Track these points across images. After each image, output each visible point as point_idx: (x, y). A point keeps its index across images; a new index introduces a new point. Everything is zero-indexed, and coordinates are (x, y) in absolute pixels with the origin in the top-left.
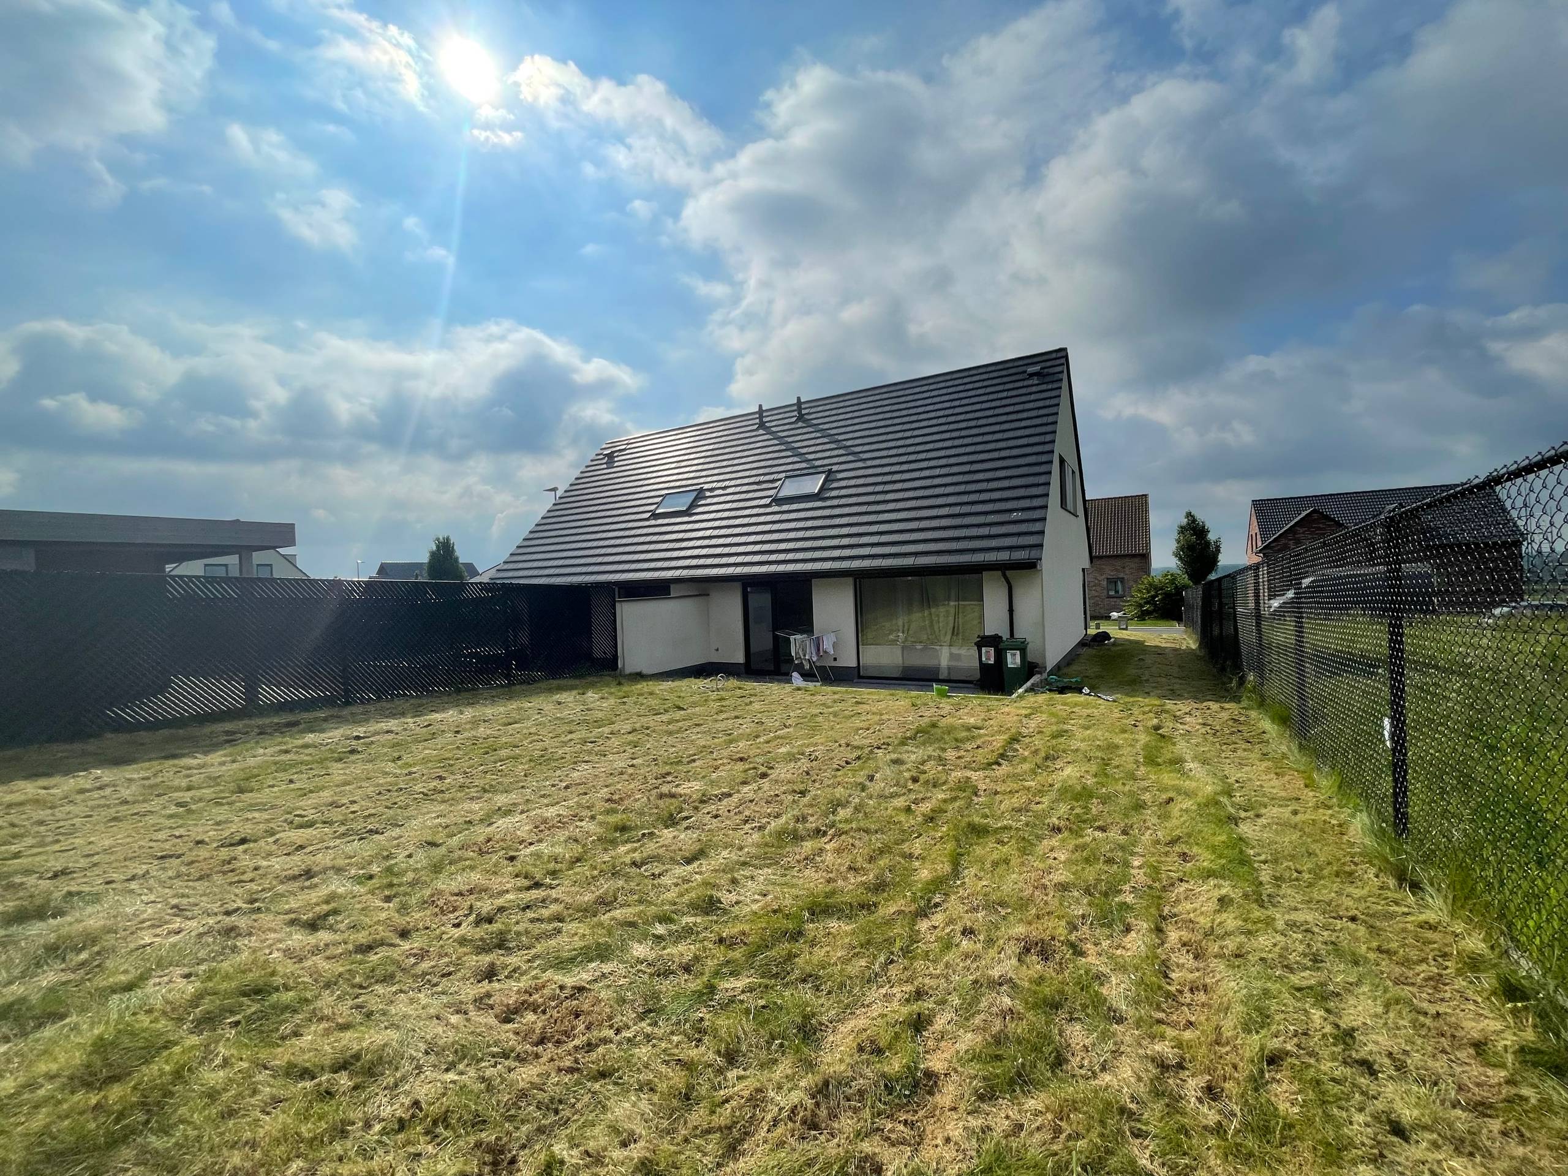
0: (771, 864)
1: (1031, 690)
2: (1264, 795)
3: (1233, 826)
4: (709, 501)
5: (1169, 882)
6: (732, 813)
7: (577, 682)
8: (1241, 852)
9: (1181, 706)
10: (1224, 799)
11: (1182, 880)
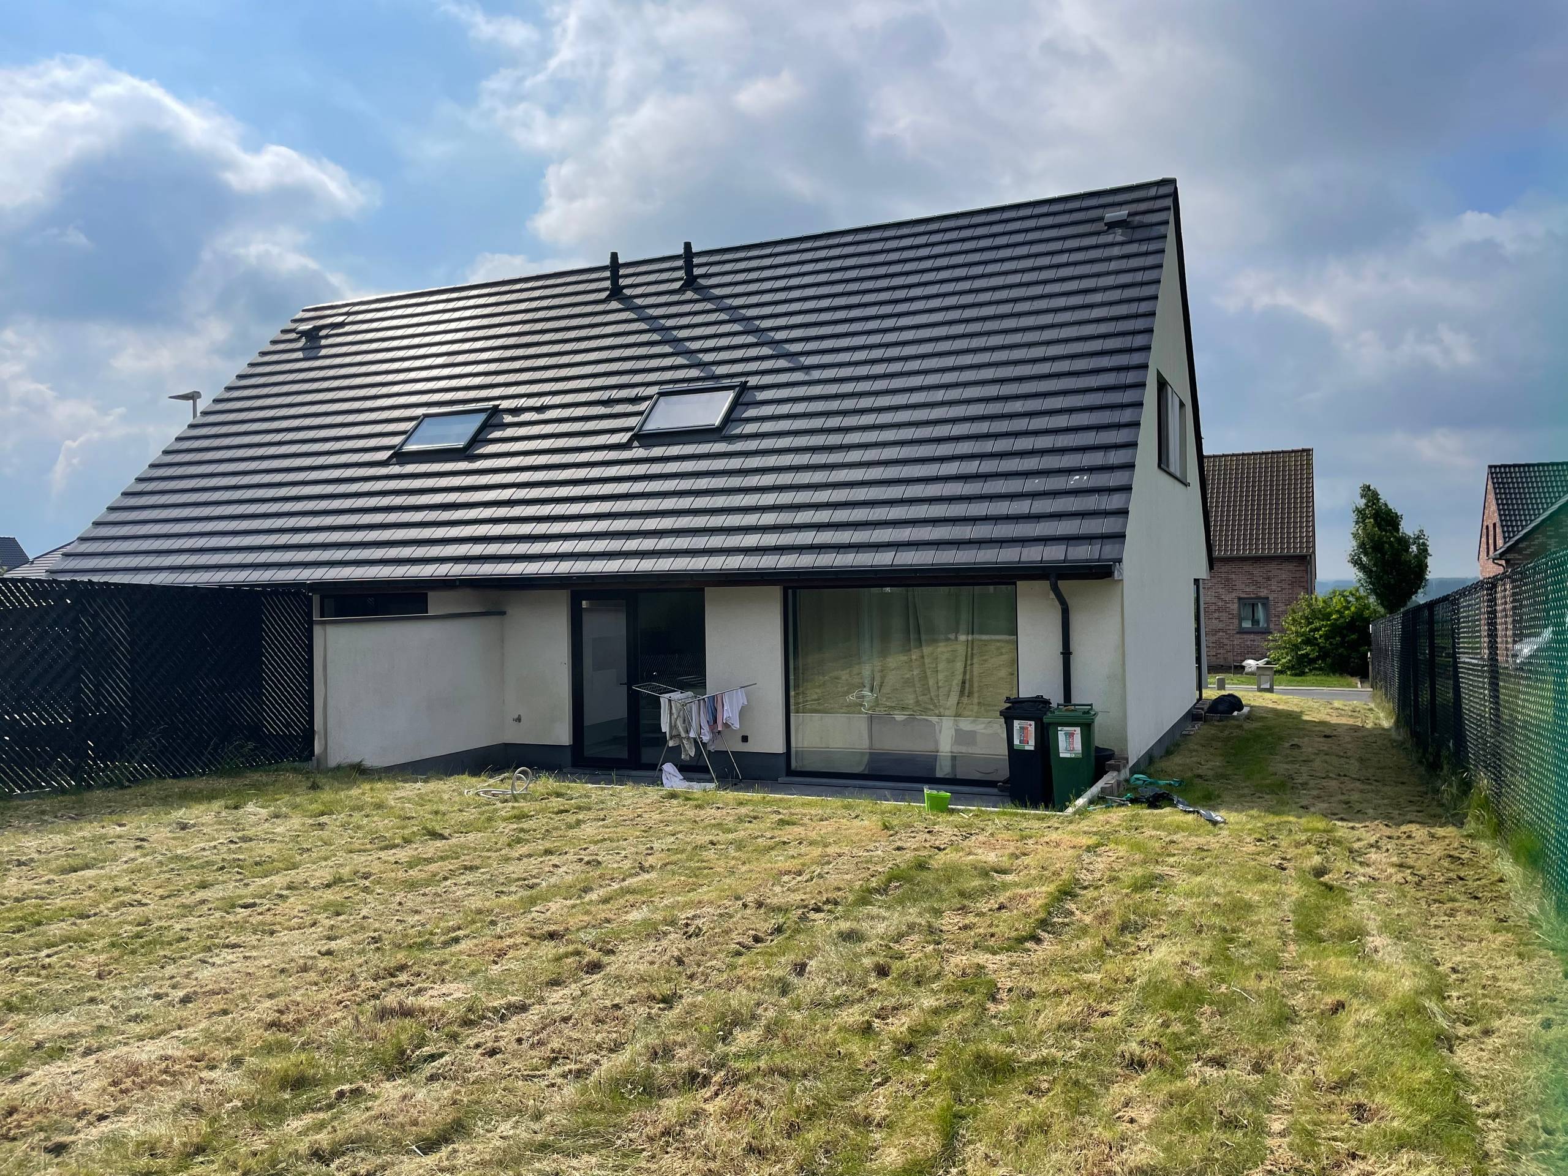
0: (595, 1147)
1: (1100, 800)
2: (1498, 995)
3: (1445, 1053)
4: (509, 432)
5: (1331, 1161)
6: (525, 1045)
7: (223, 783)
8: (1457, 1098)
9: (1361, 832)
10: (1431, 1004)
11: (1354, 1156)
